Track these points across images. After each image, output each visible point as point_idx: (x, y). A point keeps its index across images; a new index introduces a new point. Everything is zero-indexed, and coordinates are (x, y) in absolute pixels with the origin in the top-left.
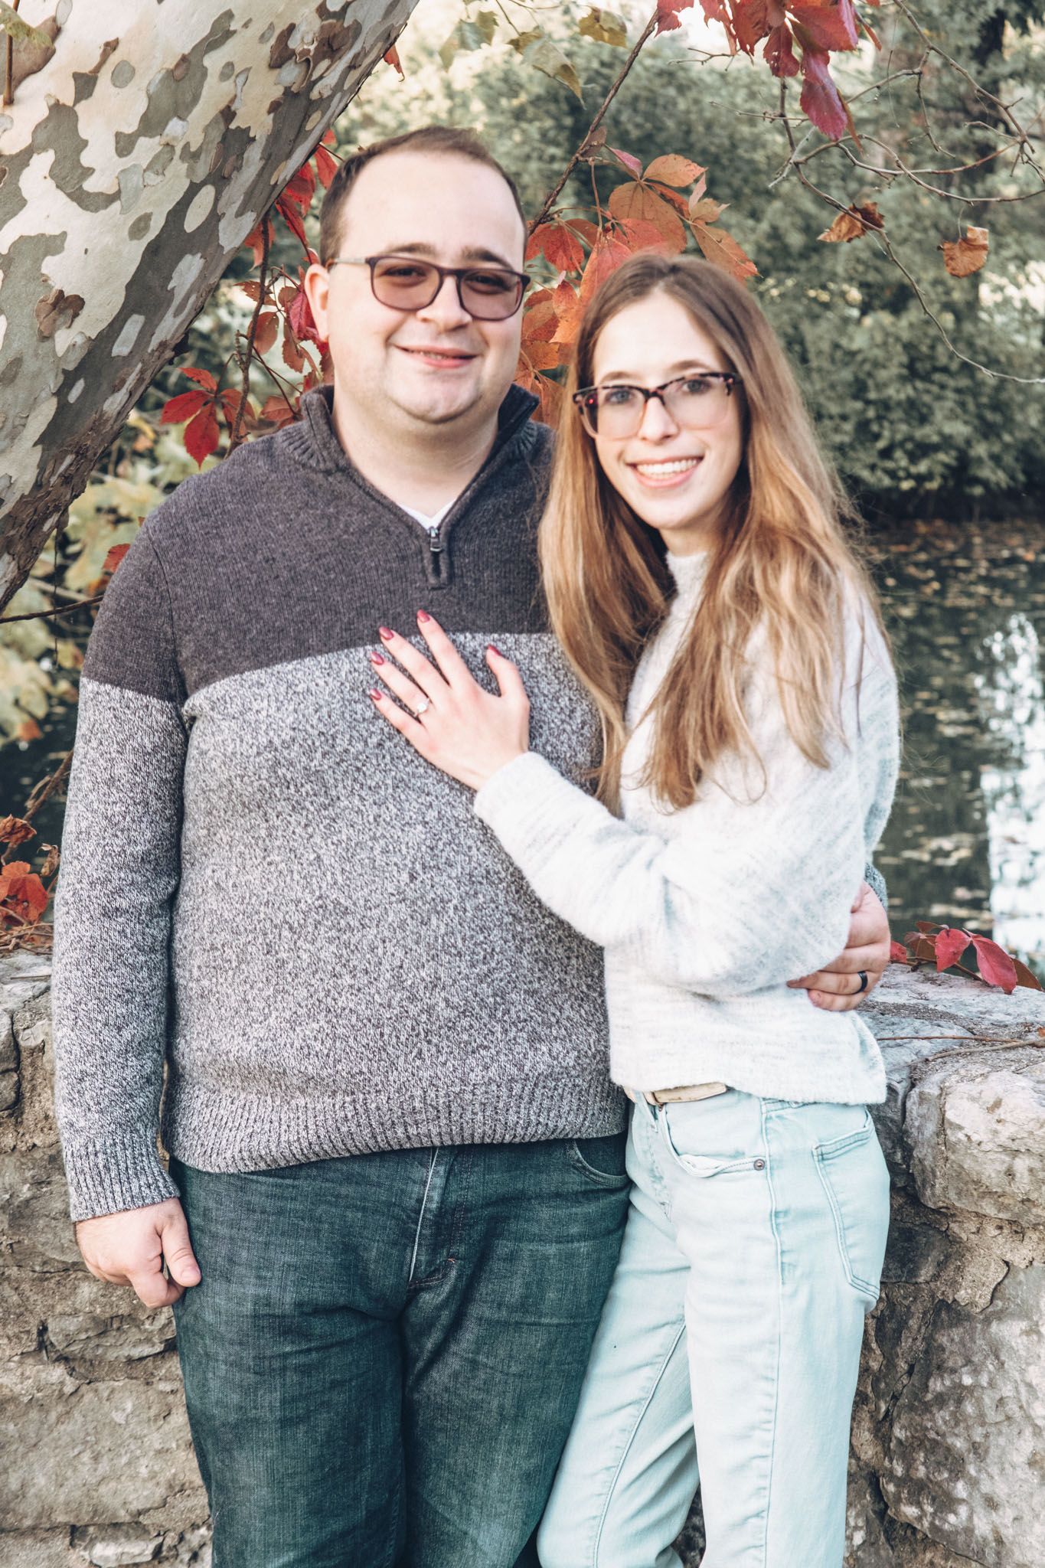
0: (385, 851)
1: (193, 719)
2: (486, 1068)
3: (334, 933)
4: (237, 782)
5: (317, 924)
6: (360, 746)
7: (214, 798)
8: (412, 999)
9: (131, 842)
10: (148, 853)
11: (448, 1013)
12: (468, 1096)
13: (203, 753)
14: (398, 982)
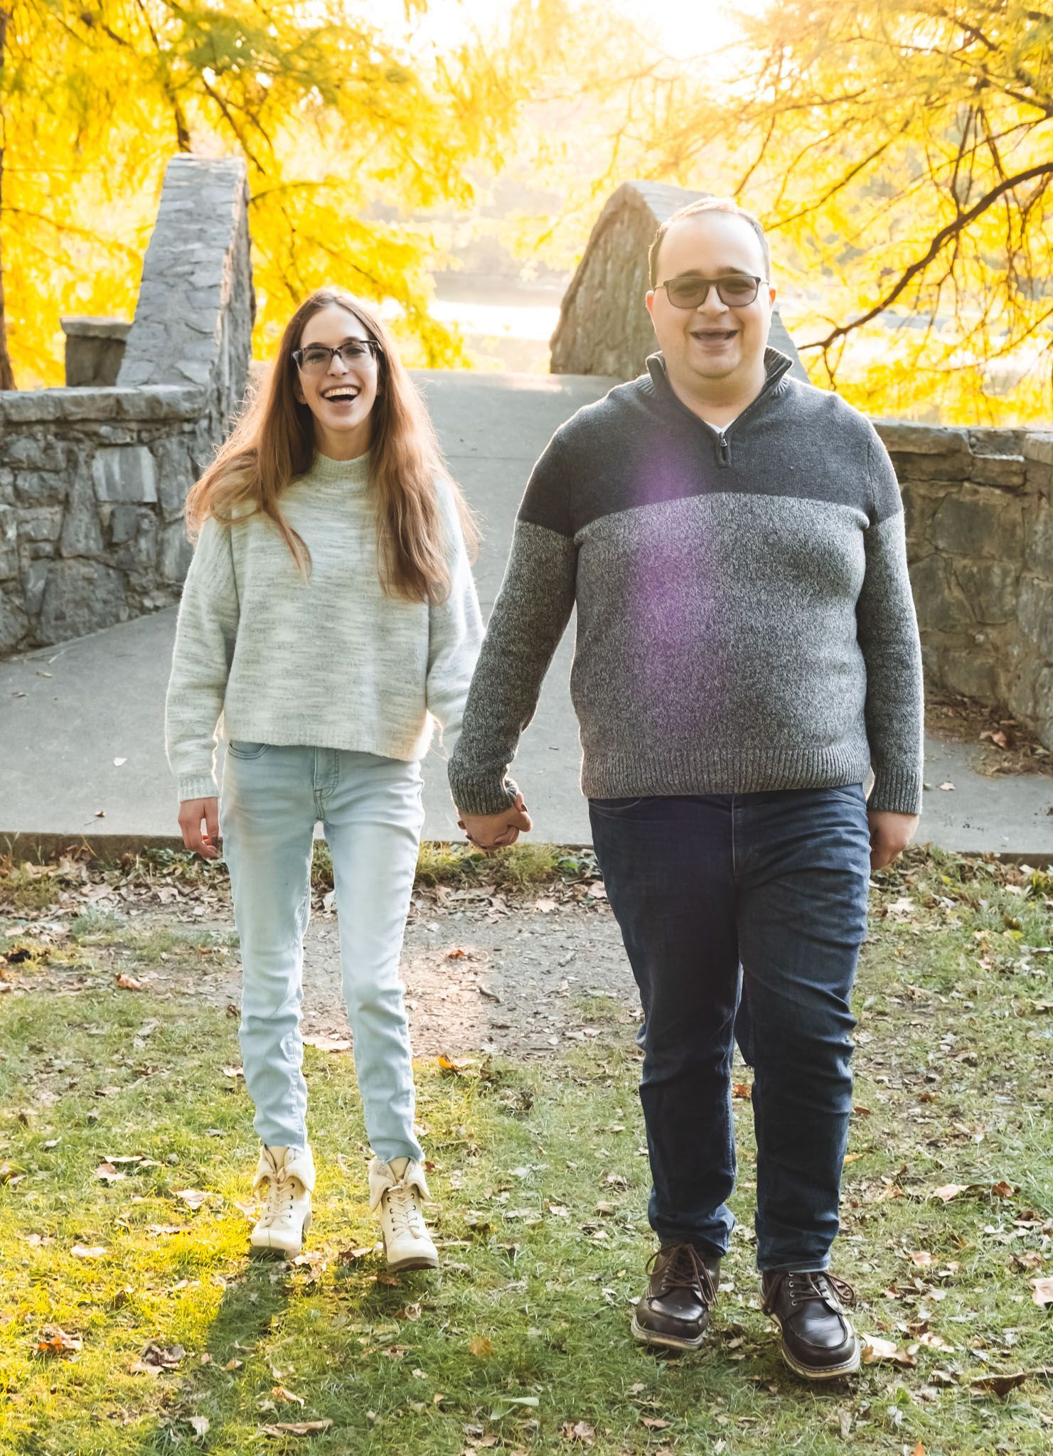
0: (691, 613)
1: (581, 544)
2: (753, 739)
3: (663, 658)
4: (606, 576)
5: (654, 653)
6: (677, 554)
7: (594, 587)
8: (711, 697)
9: (523, 614)
10: (532, 622)
11: (730, 706)
12: (744, 755)
13: (588, 561)
14: (701, 687)
